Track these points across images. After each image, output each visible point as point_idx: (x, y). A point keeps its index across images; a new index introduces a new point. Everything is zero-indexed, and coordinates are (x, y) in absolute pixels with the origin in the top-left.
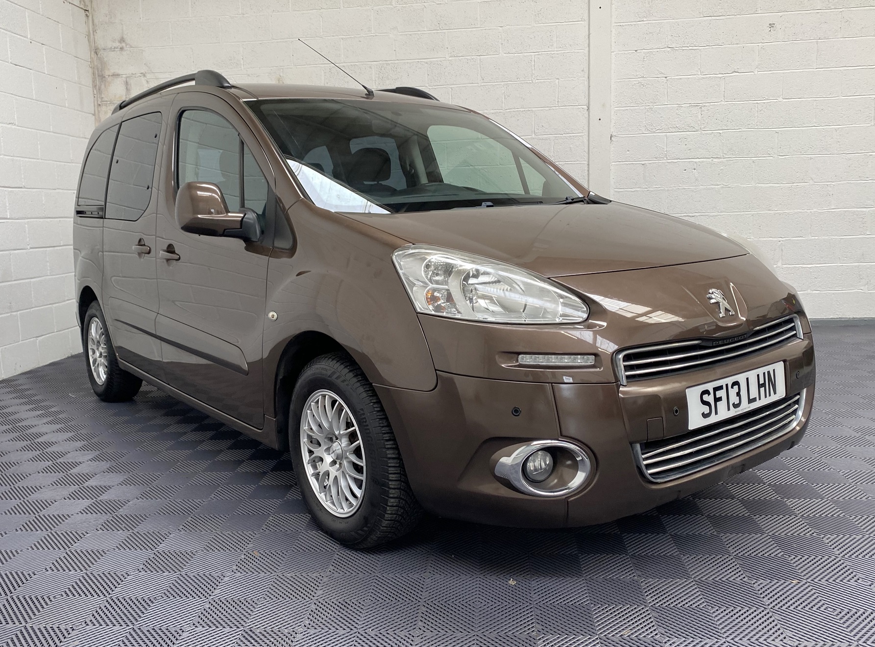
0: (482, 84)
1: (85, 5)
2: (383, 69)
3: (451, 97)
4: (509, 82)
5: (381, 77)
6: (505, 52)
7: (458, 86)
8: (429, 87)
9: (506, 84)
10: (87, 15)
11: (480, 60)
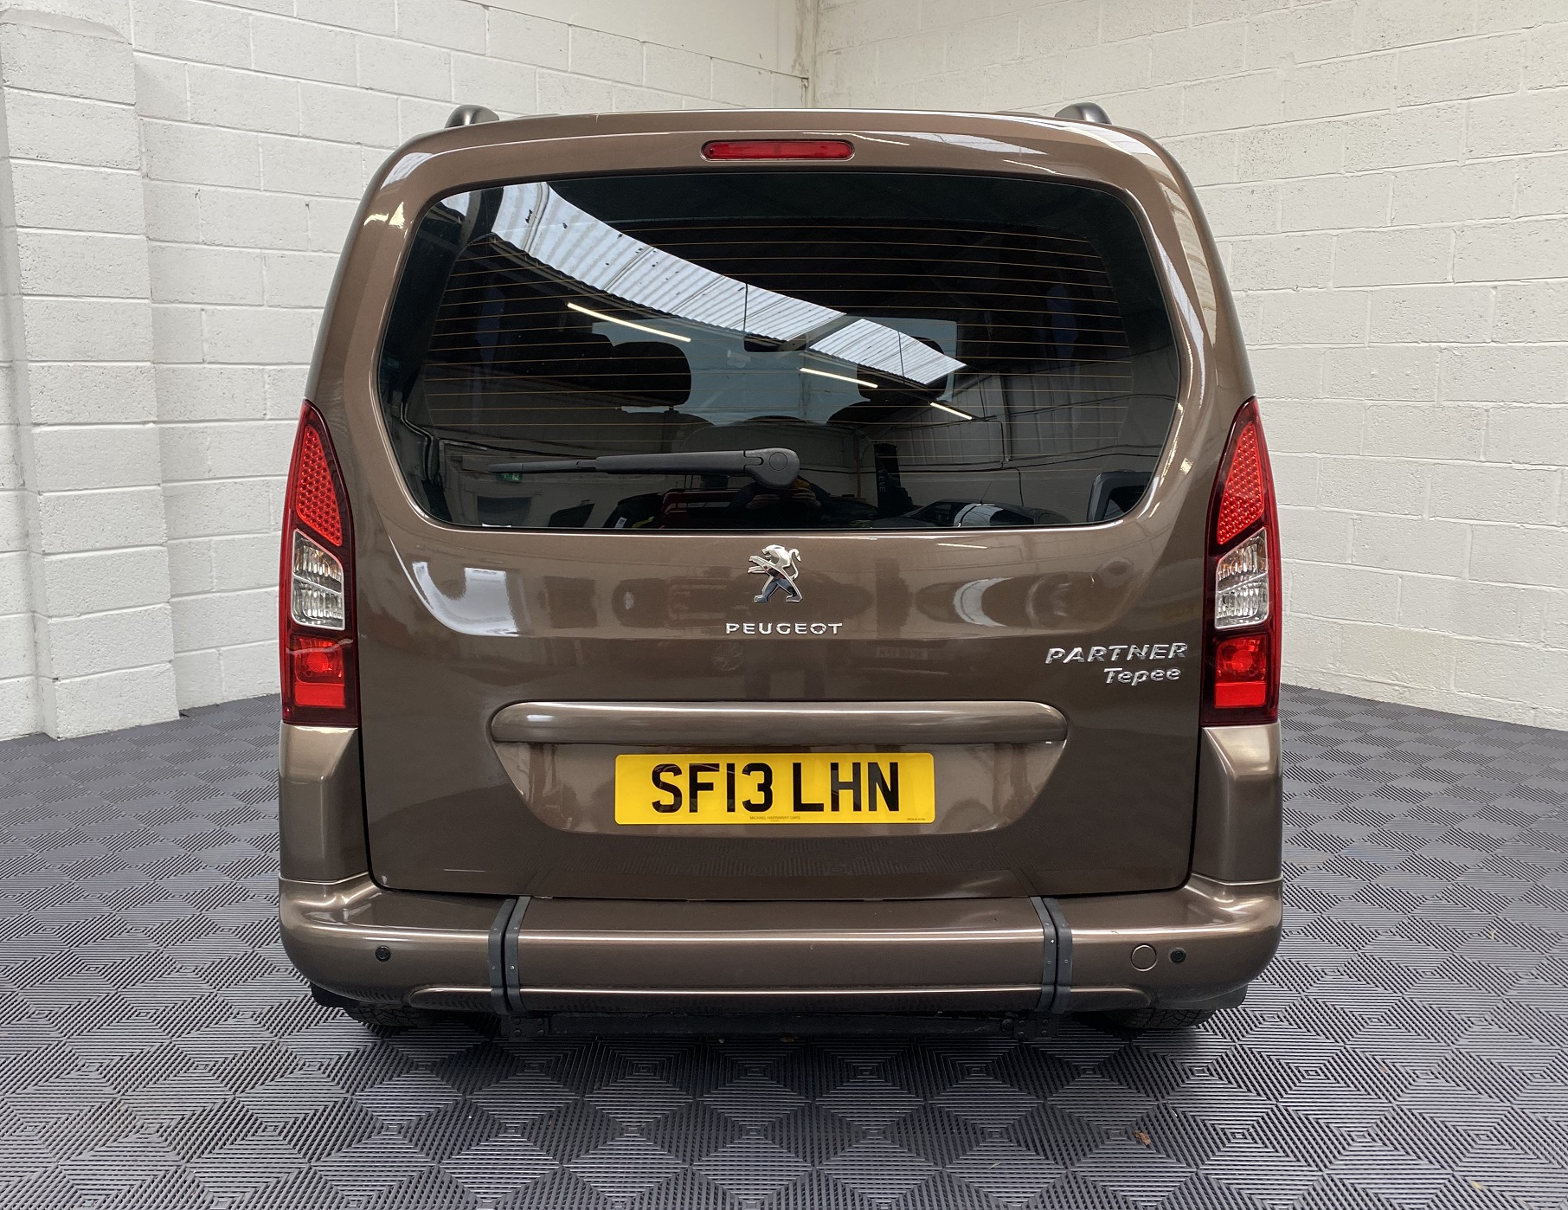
0: (1467, 162)
1: (803, 70)
2: (1255, 142)
3: (1391, 194)
4: (1533, 155)
5: (1250, 159)
6: (1533, 85)
7: (1410, 168)
8: (1347, 175)
9: (1526, 159)
10: (805, 85)
11: (1468, 107)
